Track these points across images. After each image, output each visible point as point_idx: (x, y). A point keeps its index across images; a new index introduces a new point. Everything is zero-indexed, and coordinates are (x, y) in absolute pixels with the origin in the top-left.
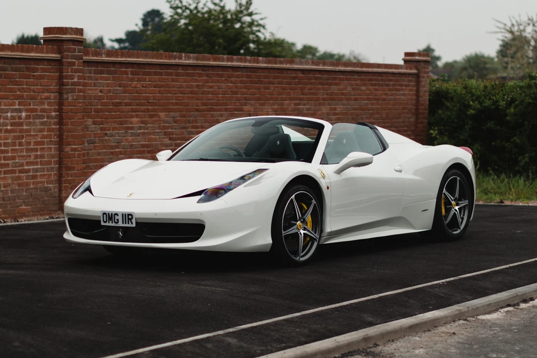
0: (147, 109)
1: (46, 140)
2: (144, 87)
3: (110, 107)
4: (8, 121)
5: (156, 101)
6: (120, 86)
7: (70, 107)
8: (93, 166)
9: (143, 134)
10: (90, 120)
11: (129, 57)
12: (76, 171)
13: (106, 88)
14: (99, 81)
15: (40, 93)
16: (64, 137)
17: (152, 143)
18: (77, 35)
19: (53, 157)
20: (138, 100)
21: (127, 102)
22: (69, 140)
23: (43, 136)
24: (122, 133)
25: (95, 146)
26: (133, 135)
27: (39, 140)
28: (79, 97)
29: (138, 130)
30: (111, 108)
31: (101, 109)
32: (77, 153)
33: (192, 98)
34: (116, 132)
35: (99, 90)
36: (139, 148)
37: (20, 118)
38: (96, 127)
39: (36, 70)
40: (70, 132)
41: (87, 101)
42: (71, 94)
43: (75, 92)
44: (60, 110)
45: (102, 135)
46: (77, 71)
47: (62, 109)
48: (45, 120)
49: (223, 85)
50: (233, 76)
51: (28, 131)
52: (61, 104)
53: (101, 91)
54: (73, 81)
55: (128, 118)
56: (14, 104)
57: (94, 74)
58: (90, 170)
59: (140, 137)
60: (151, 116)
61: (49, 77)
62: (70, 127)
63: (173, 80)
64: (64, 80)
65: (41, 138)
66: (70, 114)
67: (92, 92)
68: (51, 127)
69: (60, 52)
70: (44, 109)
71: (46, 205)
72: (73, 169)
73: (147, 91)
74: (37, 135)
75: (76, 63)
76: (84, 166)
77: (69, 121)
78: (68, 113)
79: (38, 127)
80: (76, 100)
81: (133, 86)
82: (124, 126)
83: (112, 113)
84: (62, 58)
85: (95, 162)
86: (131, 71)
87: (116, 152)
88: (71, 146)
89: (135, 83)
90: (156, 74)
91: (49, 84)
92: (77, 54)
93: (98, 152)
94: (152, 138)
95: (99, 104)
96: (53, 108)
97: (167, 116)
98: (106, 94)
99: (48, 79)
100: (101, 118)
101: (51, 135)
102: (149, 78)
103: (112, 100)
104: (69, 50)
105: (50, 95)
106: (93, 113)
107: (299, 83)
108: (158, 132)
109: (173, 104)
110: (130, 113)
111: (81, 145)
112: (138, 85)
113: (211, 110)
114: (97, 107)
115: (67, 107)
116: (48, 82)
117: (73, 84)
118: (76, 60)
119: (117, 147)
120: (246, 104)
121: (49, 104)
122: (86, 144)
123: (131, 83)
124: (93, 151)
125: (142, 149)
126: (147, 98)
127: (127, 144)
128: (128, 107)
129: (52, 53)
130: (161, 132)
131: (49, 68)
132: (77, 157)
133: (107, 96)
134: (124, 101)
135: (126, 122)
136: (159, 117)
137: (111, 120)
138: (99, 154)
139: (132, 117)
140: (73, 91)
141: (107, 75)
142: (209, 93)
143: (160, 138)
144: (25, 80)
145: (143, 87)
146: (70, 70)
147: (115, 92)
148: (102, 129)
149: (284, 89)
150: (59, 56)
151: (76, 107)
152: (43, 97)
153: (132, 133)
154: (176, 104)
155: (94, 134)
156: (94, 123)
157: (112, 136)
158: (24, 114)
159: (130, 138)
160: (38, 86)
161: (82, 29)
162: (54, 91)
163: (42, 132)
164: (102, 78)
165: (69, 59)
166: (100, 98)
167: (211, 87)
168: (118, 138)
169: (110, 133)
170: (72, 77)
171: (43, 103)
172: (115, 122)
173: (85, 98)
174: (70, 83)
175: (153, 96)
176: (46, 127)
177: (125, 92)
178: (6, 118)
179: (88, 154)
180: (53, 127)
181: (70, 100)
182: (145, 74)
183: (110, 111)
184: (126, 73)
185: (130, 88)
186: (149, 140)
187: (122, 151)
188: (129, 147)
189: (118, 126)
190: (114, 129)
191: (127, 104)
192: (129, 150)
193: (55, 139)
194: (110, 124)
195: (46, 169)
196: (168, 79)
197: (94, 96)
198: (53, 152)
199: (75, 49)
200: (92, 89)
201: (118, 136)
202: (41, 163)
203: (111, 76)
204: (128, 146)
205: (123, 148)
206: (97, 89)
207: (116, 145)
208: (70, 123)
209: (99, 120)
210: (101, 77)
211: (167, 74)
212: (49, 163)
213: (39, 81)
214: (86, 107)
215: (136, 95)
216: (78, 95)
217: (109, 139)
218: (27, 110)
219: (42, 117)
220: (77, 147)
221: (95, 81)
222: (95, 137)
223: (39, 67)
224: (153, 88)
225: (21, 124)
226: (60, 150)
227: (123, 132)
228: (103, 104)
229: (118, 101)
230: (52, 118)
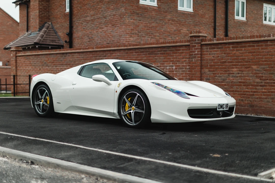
0: (244, 64)
1: (184, 78)
2: (241, 53)
3: (219, 64)
4: (167, 70)
5: (250, 60)
6: (224, 54)
7: (193, 64)
9: (240, 76)
10: (207, 70)
13: (216, 55)
15: (181, 59)
17: (247, 81)
20: (236, 60)
22: (193, 78)
23: (183, 76)
24: (226, 76)
27: (181, 78)
29: (237, 74)
34: (222, 75)
35: (212, 56)
36: (237, 83)
37: (173, 69)
38: (210, 73)
39: (180, 50)
40: (193, 75)
41: (205, 61)
42: (194, 59)
45: (214, 76)
46: (197, 49)
48: (184, 70)
51: (177, 74)
54: (194, 53)
55: (230, 69)
56: (170, 64)
57: (209, 49)
59: (239, 78)
60: (247, 68)
62: (193, 72)
64: (190, 53)
66: (193, 67)
70: (184, 65)
73: (243, 55)
74: (180, 76)
75: (197, 45)
77: (193, 70)
78: (192, 67)
79: (181, 72)
80: (197, 61)
82: (227, 72)
83: (220, 67)
86: (232, 46)
89: (235, 52)
91: (186, 55)
94: (247, 79)
96: (187, 65)
97: (258, 67)
99: (185, 53)
102: (244, 49)
103: (220, 60)
104: (193, 41)
105: (186, 60)
106: (209, 67)
108: (251, 76)
109: (263, 61)
110: (231, 66)
112: (238, 52)
114: (211, 64)
117: (195, 55)
119: (222, 82)
121: (186, 63)
122: (205, 80)
123: (232, 52)
125: (239, 84)
128: (230, 64)
130: (253, 76)
131: (186, 49)
133: (217, 59)
135: (229, 71)
136: (252, 68)
139: (234, 68)
140: (195, 57)
141: (217, 49)
143: (252, 79)
144: (174, 54)
146: (193, 49)
147: (221, 57)
148: (213, 74)
151: (197, 64)
153: (232, 76)
154: (266, 61)
156: (209, 71)
157: (220, 77)
158: (174, 67)
159: (231, 78)
160: (181, 56)
162: (188, 58)
163: (182, 74)
165: (193, 44)
166: (212, 60)
168: (223, 78)
170: (194, 52)
171: (183, 63)
175: (248, 58)
176: (184, 73)
177: (228, 57)
178: (167, 69)
180: (188, 72)
181: (193, 61)
184: (229, 48)
185: (231, 54)
186: (244, 79)
187: (226, 84)
189: (223, 72)
190: (221, 74)
191: (229, 62)
192: (231, 84)
194: (219, 71)
197: (209, 59)
199: (196, 40)
200: (208, 56)
203: (219, 49)
204: (230, 82)
206: (211, 56)
209: (212, 69)
210: (213, 51)
214: (205, 64)
215: (236, 57)
216: (197, 59)
217: (218, 78)
218: (176, 66)
219: (183, 68)
221: (209, 53)
222: (209, 77)
225: (173, 71)
227: (227, 75)
228: (214, 63)
229: (224, 61)
230: (187, 69)
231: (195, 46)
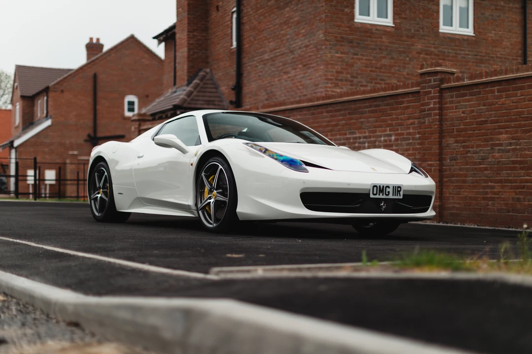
0: (520, 124)
2: (515, 103)
3: (474, 126)
4: (381, 144)
6: (484, 105)
7: (427, 130)
8: (456, 180)
9: (514, 150)
10: (451, 139)
13: (469, 109)
14: (462, 104)
15: (406, 120)
17: (527, 159)
20: (507, 116)
21: (493, 120)
22: (425, 157)
24: (488, 150)
25: (456, 163)
26: (501, 151)
29: (507, 146)
30: (476, 127)
31: (463, 128)
32: (433, 168)
34: (480, 149)
36: (508, 164)
37: (390, 141)
38: (458, 146)
39: (403, 102)
41: (448, 122)
42: (429, 118)
43: (431, 116)
45: (465, 152)
46: (433, 98)
48: (411, 141)
53: (463, 112)
54: (428, 107)
55: (494, 135)
56: (385, 131)
57: (456, 97)
58: (452, 184)
59: (510, 154)
60: (526, 132)
64: (421, 108)
66: (426, 135)
67: (453, 114)
68: (415, 147)
70: (410, 132)
73: (519, 106)
75: (433, 91)
77: (426, 141)
78: (425, 134)
79: (405, 147)
80: (432, 122)
81: (501, 103)
82: (490, 143)
83: (476, 132)
85: (457, 177)
86: (497, 89)
87: (480, 168)
88: (427, 162)
89: (504, 99)
91: (414, 112)
92: (432, 83)
94: (527, 154)
95: (462, 124)
96: (417, 131)
98: (469, 114)
99: (413, 108)
101: (415, 153)
102: (521, 93)
103: (476, 119)
104: (425, 82)
106: (455, 133)
110: (497, 130)
112: (507, 101)
114: (460, 127)
115: (424, 130)
117: (430, 109)
118: (432, 88)
119: (480, 163)
121: (413, 128)
122: (448, 161)
123: (497, 100)
124: (455, 167)
125: (512, 165)
126: (519, 113)
127: (493, 160)
128: (494, 125)
129: (416, 87)
131: (414, 100)
132: (434, 172)
133: (470, 116)
134: (489, 119)
135: (492, 139)
137: (475, 138)
138: (460, 169)
139: (501, 133)
140: (429, 115)
141: (469, 97)
144: (394, 112)
145: (512, 102)
146: (426, 98)
147: (478, 112)
148: (464, 147)
151: (433, 129)
152: (409, 123)
153: (499, 149)
155: (457, 152)
156: (456, 142)
157: (476, 152)
158: (393, 138)
159: (497, 155)
160: (405, 114)
162: (418, 117)
163: (408, 151)
165: (426, 89)
166: (462, 119)
168: (482, 154)
169: (473, 150)
170: (428, 104)
171: (409, 128)
172: (479, 140)
173: (446, 120)
174: (426, 110)
175: (528, 110)
176: (410, 147)
177: (490, 110)
178: (380, 141)
179: (450, 170)
180: (417, 147)
181: (426, 124)
182: (517, 89)
183: (474, 130)
184: (493, 92)
185: (497, 106)
186: (522, 156)
187: (487, 167)
188: (496, 163)
189: (482, 143)
190: (478, 146)
191: (492, 122)
192: (496, 166)
193: (418, 156)
194: (474, 142)
197: (456, 117)
199: (431, 80)
200: (453, 112)
201: (483, 153)
203: (474, 97)
204: (494, 162)
205: (489, 165)
206: (459, 111)
208: (426, 143)
209: (462, 138)
210: (463, 100)
213: (406, 111)
214: (447, 128)
215: (505, 111)
216: (434, 119)
217: (472, 156)
218: (396, 135)
219: (408, 139)
220: (433, 163)
221: (456, 105)
223: (406, 99)
225: (392, 146)
227: (490, 148)
228: (465, 124)
229: (483, 119)
230: (416, 139)
231: (430, 92)
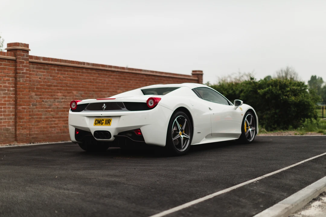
0: (67, 89)
1: (7, 103)
5: (71, 85)
6: (51, 76)
7: (21, 86)
8: (36, 117)
9: (64, 102)
10: (33, 93)
11: (56, 62)
12: (25, 120)
13: (43, 77)
14: (39, 73)
15: (3, 77)
16: (18, 102)
18: (25, 47)
19: (12, 112)
20: (61, 84)
21: (55, 85)
22: (21, 103)
23: (5, 101)
25: (36, 107)
26: (58, 102)
27: (3, 102)
28: (26, 81)
29: (61, 99)
30: (46, 88)
31: (40, 87)
32: (25, 110)
33: (91, 85)
34: (49, 100)
38: (37, 97)
39: (1, 64)
40: (22, 99)
41: (32, 83)
42: (22, 79)
43: (24, 78)
44: (15, 87)
45: (41, 101)
46: (25, 66)
47: (17, 86)
48: (6, 92)
49: (107, 79)
50: (111, 75)
52: (16, 84)
53: (40, 78)
54: (23, 71)
55: (55, 93)
57: (36, 69)
58: (34, 120)
59: (63, 103)
60: (68, 93)
61: (8, 69)
62: (21, 96)
63: (80, 75)
64: (18, 71)
65: (4, 102)
66: (21, 89)
67: (34, 78)
68: (10, 96)
69: (15, 56)
70: (6, 86)
71: (7, 138)
72: (23, 118)
73: (66, 80)
74: (1, 100)
75: (25, 62)
76: (30, 117)
77: (21, 93)
79: (2, 95)
80: (25, 82)
81: (58, 77)
82: (53, 97)
83: (47, 90)
84: (16, 59)
85: (36, 115)
86: (57, 69)
87: (49, 110)
88: (22, 106)
89: (59, 75)
90: (71, 71)
91: (9, 73)
92: (25, 57)
93: (38, 110)
95: (39, 85)
96: (11, 85)
97: (77, 93)
98: (43, 80)
100: (40, 92)
101: (10, 100)
102: (67, 73)
103: (46, 83)
104: (21, 55)
105: (10, 79)
106: (35, 90)
107: (144, 81)
109: (80, 87)
110: (57, 91)
111: (28, 106)
112: (62, 76)
113: (100, 91)
114: (38, 86)
115: (19, 85)
116: (8, 71)
117: (23, 73)
118: (25, 60)
119: (49, 108)
120: (118, 89)
121: (9, 83)
122: (32, 106)
123: (57, 75)
124: (35, 110)
126: (66, 83)
127: (55, 106)
128: (55, 87)
129: (10, 56)
131: (8, 64)
132: (26, 113)
133: (43, 81)
134: (53, 84)
135: (54, 95)
136: (73, 93)
137: (46, 94)
138: (39, 111)
139: (58, 93)
140: (23, 77)
141: (43, 70)
142: (99, 83)
145: (64, 77)
146: (21, 66)
147: (48, 79)
148: (40, 98)
149: (137, 83)
150: (15, 58)
151: (25, 86)
152: (6, 79)
153: (58, 101)
154: (82, 87)
155: (36, 101)
156: (36, 95)
157: (46, 102)
159: (57, 104)
160: (2, 73)
161: (28, 45)
162: (12, 76)
163: (5, 98)
164: (40, 72)
165: (20, 60)
166: (39, 82)
167: (101, 80)
168: (50, 103)
169: (45, 101)
170: (22, 70)
171: (5, 83)
172: (48, 95)
173: (30, 81)
174: (21, 73)
175: (70, 83)
176: (7, 96)
177: (54, 80)
179: (32, 111)
180: (11, 96)
181: (21, 82)
182: (65, 71)
183: (45, 89)
184: (54, 70)
185: (56, 78)
188: (56, 108)
189: (50, 97)
190: (48, 98)
191: (55, 86)
193: (13, 102)
194: (45, 96)
195: (7, 118)
196: (77, 74)
197: (36, 80)
198: (11, 109)
199: (24, 55)
201: (50, 102)
202: (4, 115)
203: (46, 71)
205: (53, 109)
206: (38, 77)
207: (49, 107)
208: (21, 94)
209: (39, 93)
211: (77, 72)
212: (9, 115)
213: (3, 70)
214: (31, 86)
215: (60, 81)
216: (26, 79)
217: (45, 104)
219: (5, 90)
220: (25, 107)
221: (36, 73)
222: (36, 102)
223: (3, 63)
224: (69, 79)
226: (16, 108)
227: (53, 100)
228: (41, 85)
229: (50, 84)
230: (11, 91)
231: (23, 63)
